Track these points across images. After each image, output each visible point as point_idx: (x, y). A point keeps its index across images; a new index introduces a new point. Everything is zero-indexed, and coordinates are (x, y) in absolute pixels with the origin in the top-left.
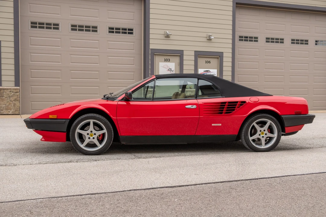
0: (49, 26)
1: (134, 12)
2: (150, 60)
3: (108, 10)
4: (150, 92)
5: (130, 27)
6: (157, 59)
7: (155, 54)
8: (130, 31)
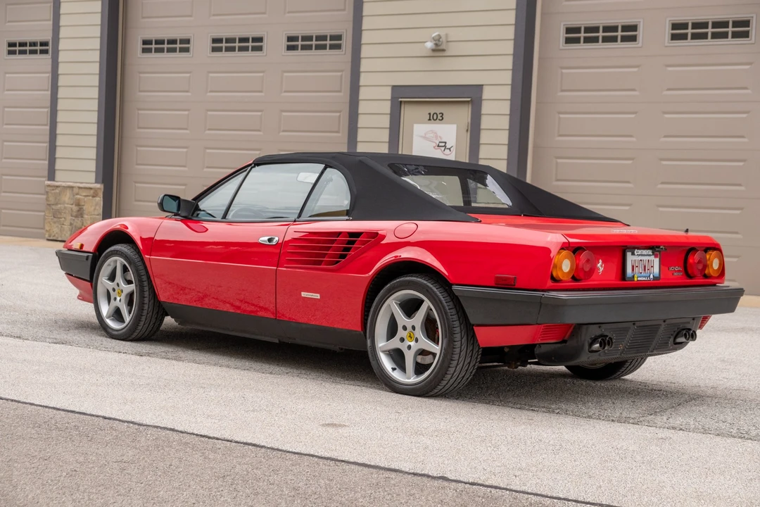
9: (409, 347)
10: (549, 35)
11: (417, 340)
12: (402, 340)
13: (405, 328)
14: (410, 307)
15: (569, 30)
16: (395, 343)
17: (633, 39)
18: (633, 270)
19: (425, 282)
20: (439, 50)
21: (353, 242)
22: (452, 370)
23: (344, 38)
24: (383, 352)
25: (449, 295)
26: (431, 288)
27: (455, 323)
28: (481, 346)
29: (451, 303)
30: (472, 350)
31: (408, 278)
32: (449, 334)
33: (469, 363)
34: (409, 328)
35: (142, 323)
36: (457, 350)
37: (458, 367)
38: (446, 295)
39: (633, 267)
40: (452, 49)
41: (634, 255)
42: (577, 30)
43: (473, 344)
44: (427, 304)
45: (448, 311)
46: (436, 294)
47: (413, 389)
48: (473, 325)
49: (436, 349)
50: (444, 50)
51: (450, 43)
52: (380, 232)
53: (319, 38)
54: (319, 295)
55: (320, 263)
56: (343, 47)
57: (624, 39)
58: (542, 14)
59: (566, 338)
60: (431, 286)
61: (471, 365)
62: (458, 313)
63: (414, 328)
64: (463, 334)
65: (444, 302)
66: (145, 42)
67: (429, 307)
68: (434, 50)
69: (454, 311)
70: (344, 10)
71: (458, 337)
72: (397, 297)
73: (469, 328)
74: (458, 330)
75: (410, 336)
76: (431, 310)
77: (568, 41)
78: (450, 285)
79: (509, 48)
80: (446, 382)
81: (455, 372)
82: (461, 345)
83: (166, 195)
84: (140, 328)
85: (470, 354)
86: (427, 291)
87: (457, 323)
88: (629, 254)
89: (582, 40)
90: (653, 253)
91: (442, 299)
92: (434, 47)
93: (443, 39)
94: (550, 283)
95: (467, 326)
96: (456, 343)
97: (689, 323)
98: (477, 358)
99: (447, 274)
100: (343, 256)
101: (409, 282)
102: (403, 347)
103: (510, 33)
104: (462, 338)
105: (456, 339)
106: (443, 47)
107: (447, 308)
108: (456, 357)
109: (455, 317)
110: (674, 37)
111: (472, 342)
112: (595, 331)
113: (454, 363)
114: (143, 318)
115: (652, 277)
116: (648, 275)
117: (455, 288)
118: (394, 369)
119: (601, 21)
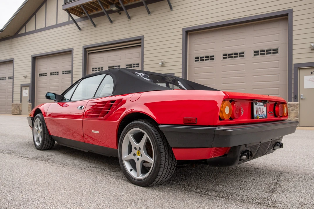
0: (207, 58)
1: (279, 33)
2: (293, 75)
3: (253, 37)
4: (293, 105)
5: (275, 47)
6: (301, 73)
7: (300, 69)
8: (275, 51)
9: (138, 159)
10: (191, 60)
11: (141, 155)
12: (135, 155)
13: (135, 149)
14: (138, 137)
15: (196, 58)
16: (131, 157)
17: (213, 59)
18: (257, 113)
19: (145, 123)
20: (163, 65)
21: (111, 105)
22: (160, 173)
23: (140, 64)
24: (126, 161)
25: (158, 130)
26: (147, 127)
27: (161, 146)
28: (177, 160)
29: (159, 135)
30: (172, 161)
31: (136, 122)
32: (158, 152)
33: (171, 168)
34: (138, 149)
35: (45, 144)
36: (163, 162)
37: (164, 171)
38: (156, 130)
39: (256, 111)
40: (166, 65)
41: (257, 105)
42: (198, 58)
43: (172, 157)
44: (146, 136)
45: (157, 140)
46: (150, 130)
47: (140, 182)
48: (172, 148)
49: (151, 161)
50: (164, 65)
51: (166, 63)
52: (123, 99)
53: (133, 65)
54: (98, 131)
55: (98, 116)
56: (139, 66)
57: (211, 59)
58: (189, 54)
59: (226, 153)
60: (148, 126)
61: (172, 169)
62: (163, 141)
63: (140, 148)
64: (166, 153)
65: (155, 134)
66: (93, 69)
67: (147, 137)
68: (162, 65)
69: (160, 140)
70: (139, 57)
71: (163, 154)
72: (131, 132)
73: (169, 150)
74: (163, 150)
75: (138, 153)
76: (148, 139)
77: (196, 61)
78: (158, 125)
79: (181, 63)
80: (158, 180)
81: (162, 174)
82: (165, 159)
83: (47, 93)
84: (44, 145)
85: (171, 163)
86: (146, 128)
87: (162, 147)
88: (254, 104)
89: (200, 60)
90: (264, 104)
91: (154, 133)
92: (162, 64)
93: (164, 62)
94: (219, 122)
95: (168, 148)
96: (162, 158)
97: (279, 139)
98: (175, 165)
99: (156, 118)
100: (107, 112)
101: (137, 123)
102: (135, 159)
103: (181, 59)
104: (165, 155)
105: (162, 156)
106: (164, 64)
107: (157, 138)
108: (163, 166)
109: (161, 143)
110: (224, 58)
111: (171, 156)
112: (243, 148)
113: (162, 169)
114: (45, 142)
115: (264, 117)
116: (262, 115)
117: (160, 126)
118: (131, 170)
119: (204, 55)
